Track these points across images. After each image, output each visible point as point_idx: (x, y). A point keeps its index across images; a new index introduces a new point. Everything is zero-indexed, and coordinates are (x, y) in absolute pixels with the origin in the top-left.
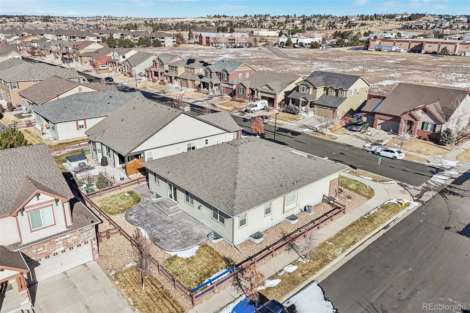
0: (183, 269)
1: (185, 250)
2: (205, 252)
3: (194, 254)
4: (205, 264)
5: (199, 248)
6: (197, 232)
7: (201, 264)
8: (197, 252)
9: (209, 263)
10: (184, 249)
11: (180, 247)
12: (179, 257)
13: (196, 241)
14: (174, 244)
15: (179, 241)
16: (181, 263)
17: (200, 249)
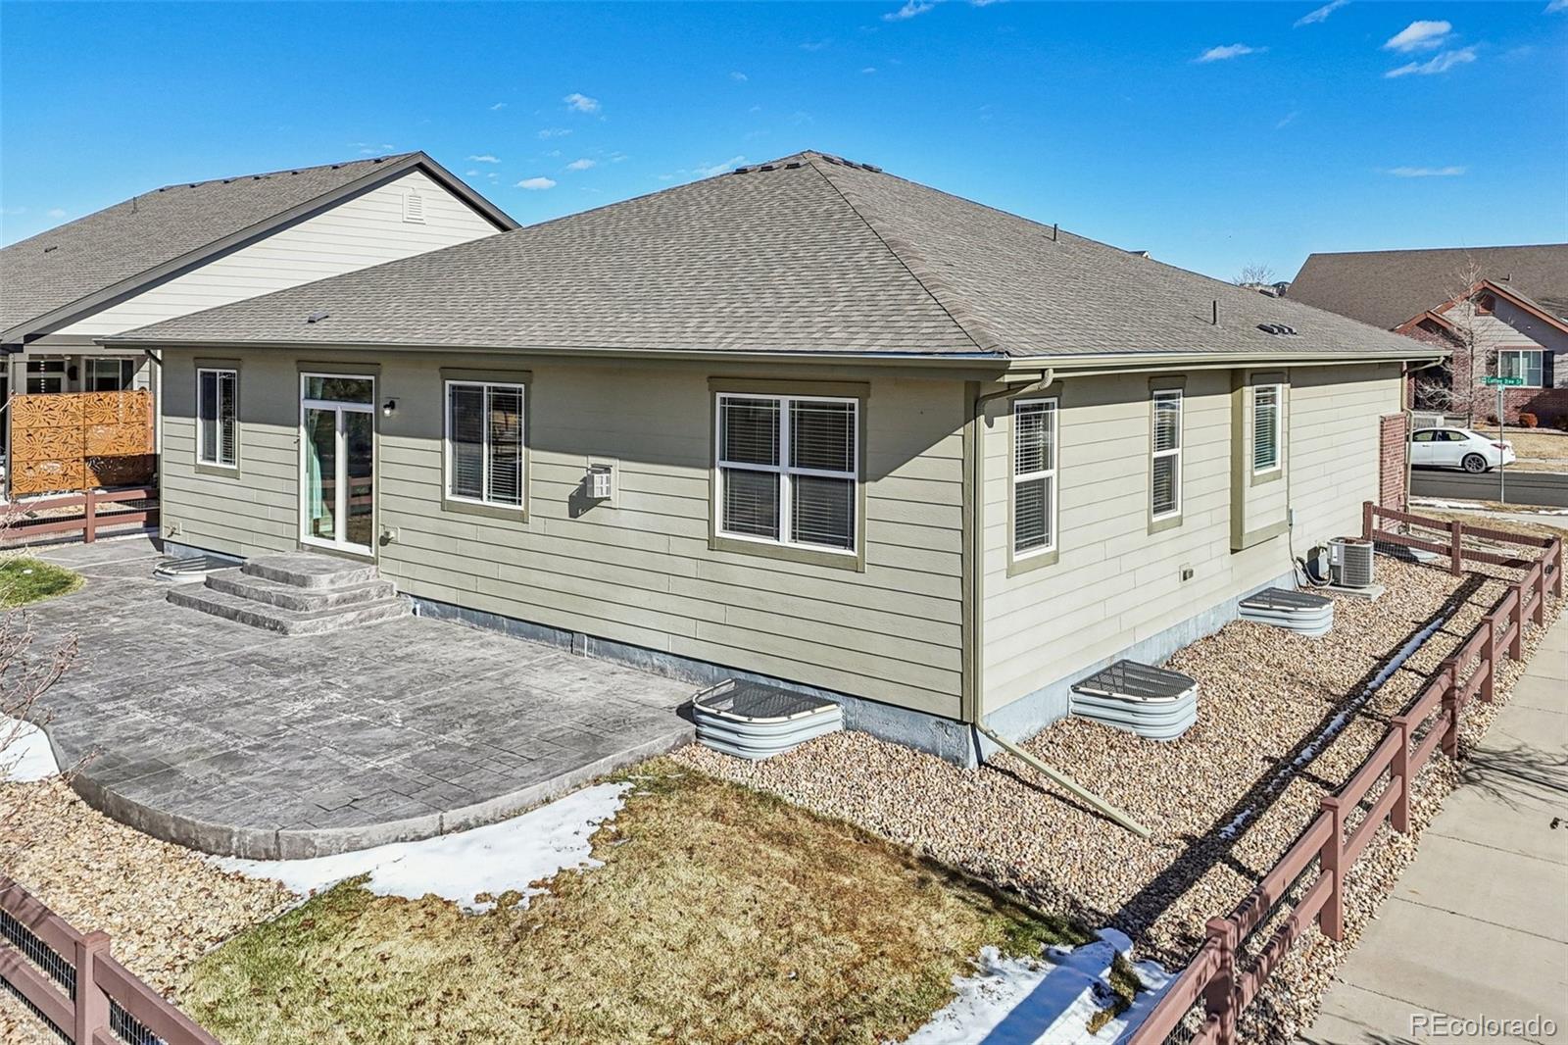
0: (456, 1015)
1: (466, 826)
2: (700, 829)
3: (576, 856)
4: (735, 934)
5: (620, 805)
6: (574, 699)
7: (691, 941)
8: (607, 837)
9: (785, 923)
10: (454, 816)
11: (402, 805)
12: (392, 901)
13: (575, 753)
14: (334, 790)
15: (392, 763)
16: (426, 953)
17: (629, 810)
